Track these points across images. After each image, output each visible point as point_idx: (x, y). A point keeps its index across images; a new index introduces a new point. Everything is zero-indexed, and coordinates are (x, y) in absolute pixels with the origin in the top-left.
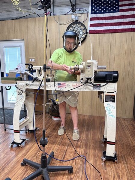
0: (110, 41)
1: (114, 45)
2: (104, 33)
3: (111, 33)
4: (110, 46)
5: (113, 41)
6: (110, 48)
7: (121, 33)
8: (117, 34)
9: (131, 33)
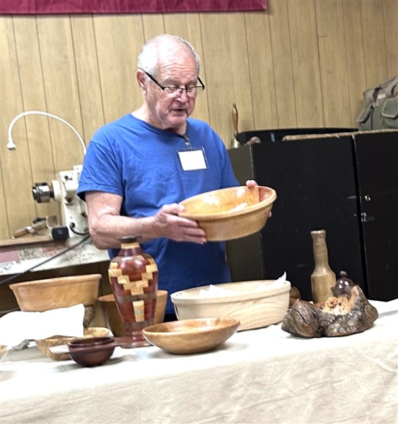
0: (70, 55)
1: (94, 73)
2: (35, 15)
3: (70, 14)
4: (73, 77)
5: (87, 54)
6: (74, 87)
7: (115, 18)
9: (160, 17)
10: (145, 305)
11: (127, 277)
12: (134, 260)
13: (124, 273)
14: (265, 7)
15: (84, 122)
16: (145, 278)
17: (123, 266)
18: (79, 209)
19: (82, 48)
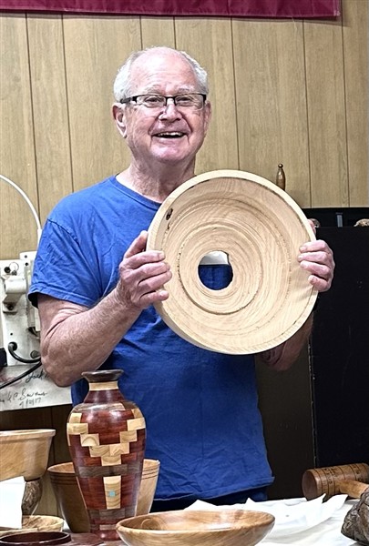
0: (24, 77)
3: (26, 13)
4: (26, 112)
5: (50, 77)
7: (97, 21)
8: (70, 23)
9: (170, 21)
10: (123, 482)
11: (96, 436)
12: (108, 409)
13: (92, 430)
14: (336, 13)
15: (40, 182)
16: (125, 440)
17: (90, 418)
18: (25, 322)
19: (43, 66)
